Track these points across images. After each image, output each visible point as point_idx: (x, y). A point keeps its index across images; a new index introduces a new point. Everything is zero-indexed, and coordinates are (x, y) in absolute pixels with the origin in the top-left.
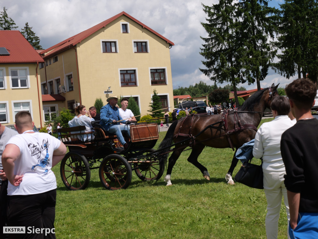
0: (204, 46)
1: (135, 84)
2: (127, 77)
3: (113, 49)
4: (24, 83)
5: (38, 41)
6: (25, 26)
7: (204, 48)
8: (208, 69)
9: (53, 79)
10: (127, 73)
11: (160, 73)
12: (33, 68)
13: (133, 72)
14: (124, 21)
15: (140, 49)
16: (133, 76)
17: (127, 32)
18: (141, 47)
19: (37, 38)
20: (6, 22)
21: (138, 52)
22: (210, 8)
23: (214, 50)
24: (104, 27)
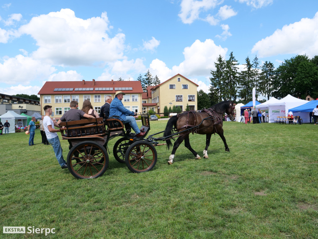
2: (179, 98)
3: (174, 88)
4: (136, 100)
6: (156, 76)
7: (211, 87)
10: (179, 97)
11: (192, 97)
12: (140, 95)
13: (181, 96)
14: (179, 77)
15: (185, 88)
16: (181, 98)
17: (180, 81)
18: (185, 87)
19: (159, 81)
20: (149, 75)
21: (184, 89)
22: (214, 72)
23: (214, 88)
24: (170, 79)
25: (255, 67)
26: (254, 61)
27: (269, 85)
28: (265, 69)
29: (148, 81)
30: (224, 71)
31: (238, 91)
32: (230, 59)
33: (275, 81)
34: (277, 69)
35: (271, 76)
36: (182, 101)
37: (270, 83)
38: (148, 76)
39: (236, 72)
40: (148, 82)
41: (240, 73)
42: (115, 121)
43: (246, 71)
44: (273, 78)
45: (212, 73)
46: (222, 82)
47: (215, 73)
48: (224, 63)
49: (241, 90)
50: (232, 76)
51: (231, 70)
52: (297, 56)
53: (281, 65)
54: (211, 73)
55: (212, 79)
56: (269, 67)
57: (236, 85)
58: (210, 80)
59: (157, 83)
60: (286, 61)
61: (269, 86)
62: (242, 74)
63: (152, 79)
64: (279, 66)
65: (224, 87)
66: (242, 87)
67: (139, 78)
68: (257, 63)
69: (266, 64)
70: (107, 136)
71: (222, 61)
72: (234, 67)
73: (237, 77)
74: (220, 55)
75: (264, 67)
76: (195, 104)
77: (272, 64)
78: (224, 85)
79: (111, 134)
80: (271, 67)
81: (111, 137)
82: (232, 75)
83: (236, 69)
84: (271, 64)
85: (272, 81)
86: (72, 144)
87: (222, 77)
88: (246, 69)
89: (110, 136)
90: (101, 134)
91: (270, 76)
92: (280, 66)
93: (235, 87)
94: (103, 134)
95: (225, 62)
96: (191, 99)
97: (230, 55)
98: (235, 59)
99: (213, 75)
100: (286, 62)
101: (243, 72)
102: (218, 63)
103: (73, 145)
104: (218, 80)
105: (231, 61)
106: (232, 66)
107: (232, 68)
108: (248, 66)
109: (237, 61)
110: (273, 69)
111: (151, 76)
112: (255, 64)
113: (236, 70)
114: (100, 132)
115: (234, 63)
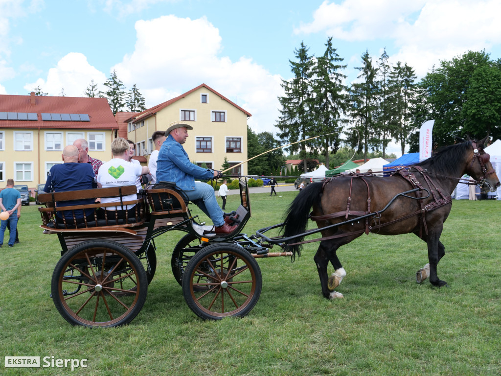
0: (280, 118)
1: (210, 151)
2: (203, 144)
3: (192, 118)
4: (100, 146)
5: (143, 102)
6: (133, 88)
7: (280, 120)
8: (281, 140)
9: (140, 142)
10: (203, 140)
11: (236, 141)
12: (109, 133)
13: (210, 139)
14: (204, 92)
15: (218, 119)
16: (209, 143)
17: (206, 103)
18: (219, 117)
19: (143, 99)
20: (115, 82)
21: (216, 121)
22: (288, 83)
23: (288, 123)
24: (183, 97)
25: (381, 74)
26: (380, 62)
27: (403, 117)
28: (395, 79)
29: (112, 98)
30: (312, 80)
31: (344, 130)
32: (326, 54)
33: (419, 107)
34: (421, 81)
35: (409, 97)
36: (211, 152)
37: (408, 111)
38: (113, 87)
39: (340, 85)
40: (113, 101)
41: (349, 87)
42: (165, 195)
43: (363, 84)
44: (413, 102)
45: (285, 84)
46: (307, 109)
47: (289, 86)
48: (312, 64)
49: (351, 128)
50: (329, 94)
51: (327, 80)
52: (467, 53)
53: (430, 72)
54: (283, 86)
55: (284, 101)
56: (404, 76)
57: (339, 116)
58: (279, 103)
59: (136, 104)
60: (443, 64)
61: (406, 119)
62: (353, 91)
63: (123, 93)
64: (426, 75)
65: (311, 120)
66: (353, 121)
67: (88, 90)
68: (386, 66)
69: (399, 68)
70: (146, 229)
71: (308, 57)
72: (335, 74)
73: (342, 97)
74: (302, 44)
75: (392, 75)
76: (241, 159)
77: (411, 68)
78: (311, 115)
79: (155, 225)
80: (409, 76)
81: (156, 230)
82: (330, 91)
83: (340, 78)
84: (408, 69)
85: (410, 108)
86: (67, 244)
87: (306, 96)
88: (363, 80)
89: (154, 229)
90: (133, 225)
91: (407, 97)
92: (428, 74)
93: (337, 121)
94: (137, 224)
95: (314, 61)
96: (233, 145)
97: (326, 45)
98: (337, 55)
99: (287, 89)
100: (444, 66)
101: (356, 86)
102: (298, 61)
103: (68, 247)
104: (298, 103)
105: (327, 59)
106: (330, 71)
107: (330, 76)
108: (367, 73)
109: (341, 60)
110: (413, 81)
111: (119, 87)
112: (382, 69)
113: (340, 81)
114: (130, 219)
115: (335, 63)
